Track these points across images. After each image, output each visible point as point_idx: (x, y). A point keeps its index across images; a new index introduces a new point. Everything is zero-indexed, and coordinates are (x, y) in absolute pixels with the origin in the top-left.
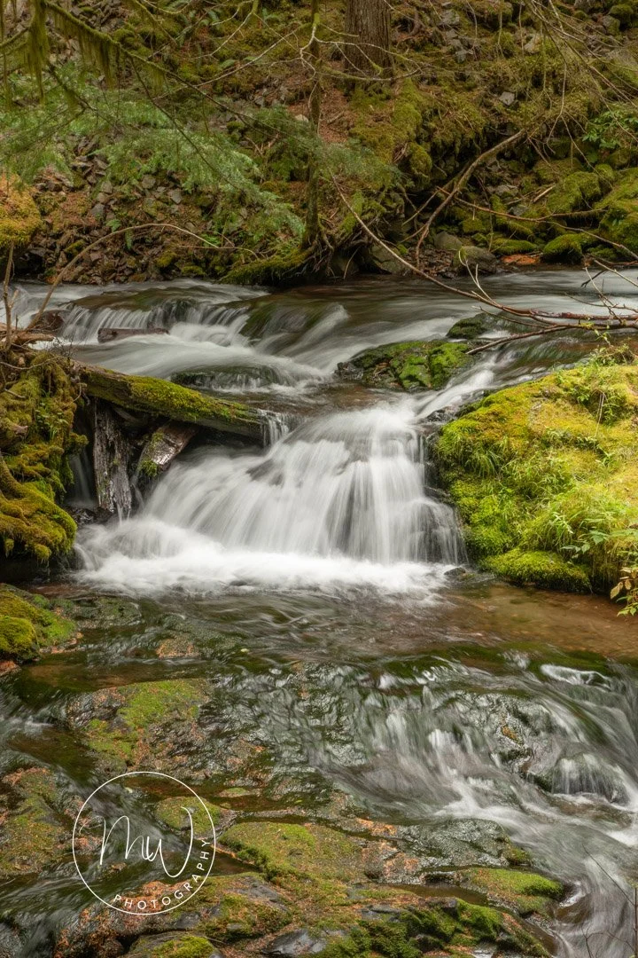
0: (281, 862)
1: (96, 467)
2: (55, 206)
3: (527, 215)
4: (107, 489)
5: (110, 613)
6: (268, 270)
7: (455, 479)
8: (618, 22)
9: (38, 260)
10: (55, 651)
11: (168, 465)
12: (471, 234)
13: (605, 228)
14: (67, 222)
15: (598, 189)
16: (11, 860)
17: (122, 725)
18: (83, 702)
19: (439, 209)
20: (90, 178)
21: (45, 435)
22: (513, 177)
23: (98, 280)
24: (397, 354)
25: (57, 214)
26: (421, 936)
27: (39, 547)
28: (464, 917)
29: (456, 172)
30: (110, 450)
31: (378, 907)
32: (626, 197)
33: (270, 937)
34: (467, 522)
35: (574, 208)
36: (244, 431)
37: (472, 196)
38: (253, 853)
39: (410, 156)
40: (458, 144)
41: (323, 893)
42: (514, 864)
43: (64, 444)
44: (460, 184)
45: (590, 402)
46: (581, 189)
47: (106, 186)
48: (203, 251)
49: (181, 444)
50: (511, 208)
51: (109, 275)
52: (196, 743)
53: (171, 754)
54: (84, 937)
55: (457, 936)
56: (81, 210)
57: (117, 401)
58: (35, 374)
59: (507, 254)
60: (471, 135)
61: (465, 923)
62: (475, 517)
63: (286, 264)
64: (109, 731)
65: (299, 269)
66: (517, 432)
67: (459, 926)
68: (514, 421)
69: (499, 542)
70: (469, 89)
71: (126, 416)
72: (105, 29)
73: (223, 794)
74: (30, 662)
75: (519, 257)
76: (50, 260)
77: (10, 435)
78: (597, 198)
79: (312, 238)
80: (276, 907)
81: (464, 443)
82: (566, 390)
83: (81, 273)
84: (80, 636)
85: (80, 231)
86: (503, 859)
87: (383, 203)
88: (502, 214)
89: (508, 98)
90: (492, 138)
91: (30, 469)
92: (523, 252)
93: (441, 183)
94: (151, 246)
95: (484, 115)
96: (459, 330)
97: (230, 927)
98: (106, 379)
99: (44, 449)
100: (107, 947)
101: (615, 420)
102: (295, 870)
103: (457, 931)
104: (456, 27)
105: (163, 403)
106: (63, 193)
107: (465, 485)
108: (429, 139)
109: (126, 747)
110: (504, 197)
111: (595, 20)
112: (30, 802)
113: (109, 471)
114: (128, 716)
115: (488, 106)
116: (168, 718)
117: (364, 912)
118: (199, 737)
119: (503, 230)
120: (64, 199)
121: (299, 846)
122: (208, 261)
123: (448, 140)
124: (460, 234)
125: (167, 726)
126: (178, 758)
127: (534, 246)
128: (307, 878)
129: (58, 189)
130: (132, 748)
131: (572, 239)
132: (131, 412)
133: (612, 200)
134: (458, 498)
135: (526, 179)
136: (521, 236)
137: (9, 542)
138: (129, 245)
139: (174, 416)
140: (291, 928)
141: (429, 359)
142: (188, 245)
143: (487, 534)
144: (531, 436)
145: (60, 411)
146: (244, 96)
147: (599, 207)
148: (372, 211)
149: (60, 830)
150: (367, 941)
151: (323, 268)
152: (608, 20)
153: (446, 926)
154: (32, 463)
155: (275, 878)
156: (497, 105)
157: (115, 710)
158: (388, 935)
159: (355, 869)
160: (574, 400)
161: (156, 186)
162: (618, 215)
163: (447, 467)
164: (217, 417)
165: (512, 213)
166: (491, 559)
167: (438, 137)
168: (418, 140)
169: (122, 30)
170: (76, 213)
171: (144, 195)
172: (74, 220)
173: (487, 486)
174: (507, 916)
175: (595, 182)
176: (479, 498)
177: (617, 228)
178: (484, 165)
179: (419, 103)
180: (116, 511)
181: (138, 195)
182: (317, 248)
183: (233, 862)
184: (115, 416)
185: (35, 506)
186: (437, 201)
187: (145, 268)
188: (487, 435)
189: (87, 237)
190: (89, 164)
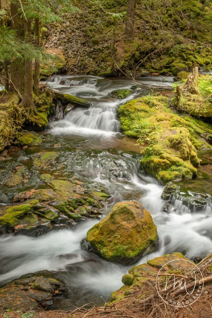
0: (57, 188)
1: (57, 110)
2: (70, 61)
3: (158, 66)
4: (58, 114)
5: (49, 138)
6: (105, 74)
7: (121, 116)
8: (180, 29)
9: (65, 71)
10: (36, 144)
11: (70, 111)
12: (147, 69)
13: (171, 69)
14: (72, 64)
15: (171, 61)
16: (11, 183)
17: (40, 159)
18: (35, 155)
19: (140, 64)
20: (77, 56)
21: (46, 104)
22: (156, 58)
23: (76, 75)
24: (119, 92)
25: (70, 62)
26: (79, 203)
27: (39, 125)
28: (87, 200)
29: (145, 57)
30: (60, 107)
31: (71, 197)
32: (176, 63)
33: (50, 201)
34: (122, 124)
35: (167, 64)
36: (85, 105)
37: (148, 61)
38: (53, 185)
39: (135, 54)
40: (145, 51)
41: (62, 194)
42: (102, 191)
43: (50, 106)
44: (145, 59)
45: (148, 103)
46: (168, 61)
47: (79, 57)
48: (95, 70)
49: (73, 107)
50: (155, 64)
51: (78, 74)
52: (53, 164)
53: (48, 165)
54: (18, 198)
55: (86, 204)
56: (74, 62)
57: (61, 98)
58: (46, 93)
59: (153, 73)
60: (148, 50)
61: (87, 202)
62: (124, 124)
63: (108, 73)
64: (38, 160)
65: (110, 74)
66: (133, 108)
67: (86, 202)
68: (133, 106)
69: (127, 129)
70: (149, 41)
71: (63, 101)
72: (83, 29)
73: (54, 174)
74: (30, 146)
75: (155, 73)
76: (68, 71)
77: (39, 104)
78: (171, 63)
79: (113, 68)
80: (52, 196)
81: (123, 110)
82: (144, 101)
83: (73, 73)
84: (41, 142)
85: (74, 66)
86: (100, 190)
87: (129, 62)
88: (153, 65)
89: (156, 43)
90: (152, 50)
91: (43, 110)
92: (156, 72)
93: (142, 59)
94: (86, 69)
95: (151, 46)
96: (133, 88)
97: (43, 199)
98: (59, 94)
99: (46, 107)
100: (22, 200)
101: (152, 107)
102: (59, 189)
103: (86, 203)
104: (148, 29)
105: (70, 99)
106: (71, 59)
107: (122, 118)
108: (139, 50)
109: (40, 163)
110: (154, 62)
111: (176, 29)
112: (18, 173)
113: (59, 111)
114: (42, 158)
115: (152, 44)
116: (50, 159)
117: (68, 198)
118: (54, 162)
119: (153, 68)
120: (72, 60)
121: (62, 185)
122: (96, 72)
123: (143, 51)
124: (145, 69)
125: (49, 160)
126: (49, 166)
127: (158, 71)
128: (61, 191)
129: (71, 58)
130: (41, 164)
131: (165, 70)
132: (64, 100)
133: (173, 64)
134: (121, 120)
135: (159, 58)
136: (156, 69)
137: (34, 124)
138: (82, 68)
139: (72, 101)
140: (54, 200)
141: (124, 93)
142: (93, 69)
143: (125, 127)
144: (136, 109)
145: (50, 100)
146: (106, 41)
147: (171, 64)
148: (125, 64)
149: (22, 178)
150: (67, 204)
151: (115, 74)
152: (178, 29)
153: (83, 202)
154: (43, 109)
155: (55, 190)
156: (154, 44)
157: (40, 156)
158: (71, 203)
159: (71, 190)
160: (145, 103)
161: (88, 58)
162: (174, 66)
163: (120, 114)
164: (80, 102)
165: (155, 65)
166: (125, 132)
167: (141, 50)
168: (137, 51)
169: (86, 29)
170: (73, 62)
171: (86, 59)
172: (73, 63)
173: (126, 118)
174: (96, 201)
175: (171, 60)
176: (125, 120)
177: (173, 69)
178: (151, 55)
179: (138, 44)
180: (59, 119)
181: (85, 59)
182: (113, 71)
183: (50, 187)
184: (61, 101)
185: (40, 117)
186: (140, 62)
187: (84, 73)
188: (128, 108)
189: (75, 67)
190: (77, 53)
